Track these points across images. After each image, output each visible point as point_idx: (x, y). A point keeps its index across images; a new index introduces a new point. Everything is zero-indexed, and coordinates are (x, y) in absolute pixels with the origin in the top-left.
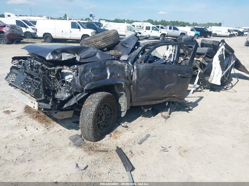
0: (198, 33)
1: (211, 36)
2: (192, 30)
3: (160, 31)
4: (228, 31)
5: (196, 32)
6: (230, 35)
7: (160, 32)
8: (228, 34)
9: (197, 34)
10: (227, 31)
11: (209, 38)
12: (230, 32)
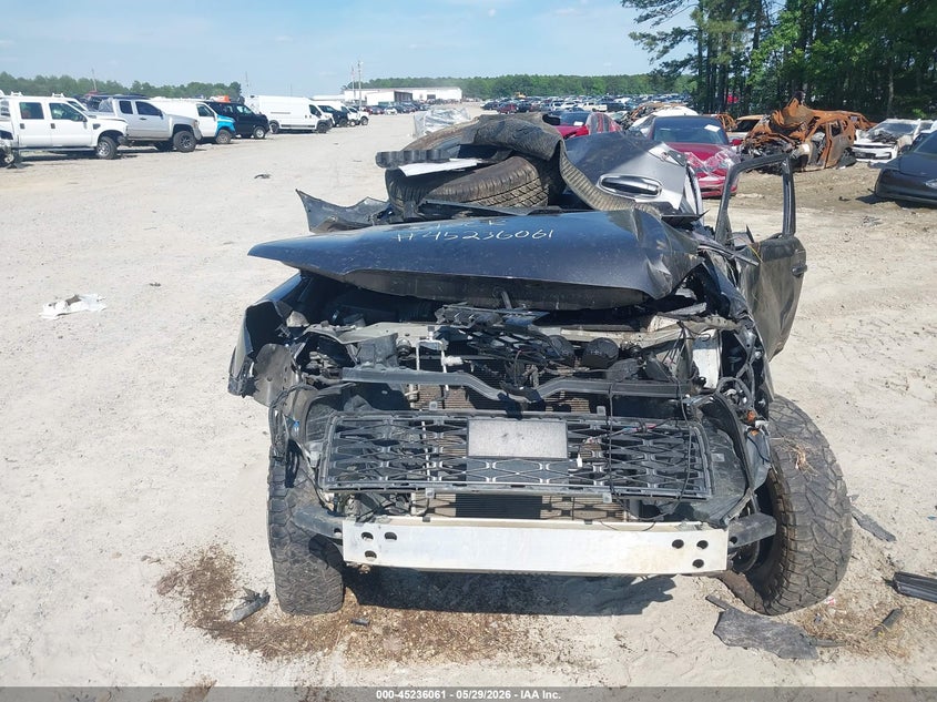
0: (229, 121)
1: (266, 131)
2: (202, 112)
3: (91, 122)
4: (313, 112)
5: (220, 119)
6: (320, 123)
7: (96, 126)
8: (314, 121)
9: (226, 128)
10: (309, 113)
11: (263, 138)
12: (319, 115)
